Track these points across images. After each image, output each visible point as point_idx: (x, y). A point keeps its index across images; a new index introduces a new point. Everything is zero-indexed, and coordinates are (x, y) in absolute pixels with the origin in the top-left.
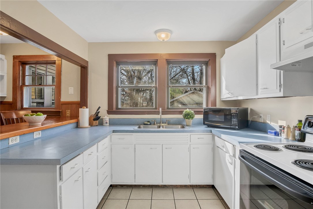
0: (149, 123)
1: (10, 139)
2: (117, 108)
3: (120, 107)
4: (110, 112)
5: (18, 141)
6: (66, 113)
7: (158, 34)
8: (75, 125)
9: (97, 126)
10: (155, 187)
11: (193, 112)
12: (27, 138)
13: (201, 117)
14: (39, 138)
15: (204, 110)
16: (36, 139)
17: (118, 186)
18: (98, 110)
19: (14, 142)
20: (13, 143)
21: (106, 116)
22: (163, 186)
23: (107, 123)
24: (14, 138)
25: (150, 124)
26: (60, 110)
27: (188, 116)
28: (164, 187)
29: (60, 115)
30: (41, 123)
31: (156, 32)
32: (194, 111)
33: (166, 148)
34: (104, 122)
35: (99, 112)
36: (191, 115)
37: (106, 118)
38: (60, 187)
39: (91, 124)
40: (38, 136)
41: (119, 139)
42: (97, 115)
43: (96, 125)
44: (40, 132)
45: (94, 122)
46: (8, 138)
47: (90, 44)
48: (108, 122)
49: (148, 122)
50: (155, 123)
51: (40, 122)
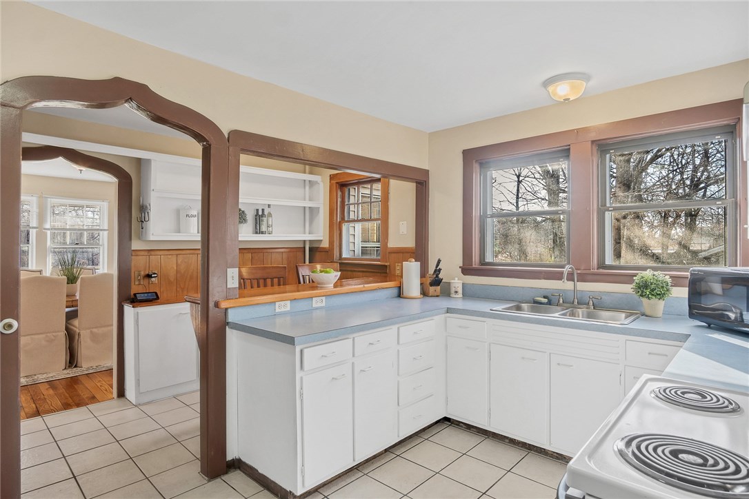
0: (546, 300)
1: (277, 304)
2: (483, 262)
3: (489, 259)
4: (467, 270)
5: (288, 308)
6: (395, 269)
7: (551, 89)
8: (395, 291)
9: (437, 296)
10: (536, 451)
11: (668, 279)
12: (302, 305)
13: (682, 293)
14: (321, 308)
15: (692, 274)
16: (317, 309)
17: (461, 424)
18: (438, 265)
19: (283, 310)
20: (280, 311)
21: (457, 279)
22: (555, 454)
23: (456, 292)
24: (282, 303)
25: (550, 303)
26: (386, 264)
27: (646, 289)
28: (557, 458)
29: (386, 273)
30: (332, 285)
31: (547, 83)
32: (671, 277)
33: (558, 364)
34: (453, 290)
35: (440, 270)
36: (653, 286)
37: (457, 281)
38: (301, 378)
39: (424, 293)
40: (319, 305)
41: (460, 327)
42: (437, 276)
43: (436, 294)
44: (324, 298)
45: (432, 289)
46: (275, 302)
47: (434, 136)
48: (460, 290)
49: (545, 297)
50: (561, 301)
51: (329, 284)
